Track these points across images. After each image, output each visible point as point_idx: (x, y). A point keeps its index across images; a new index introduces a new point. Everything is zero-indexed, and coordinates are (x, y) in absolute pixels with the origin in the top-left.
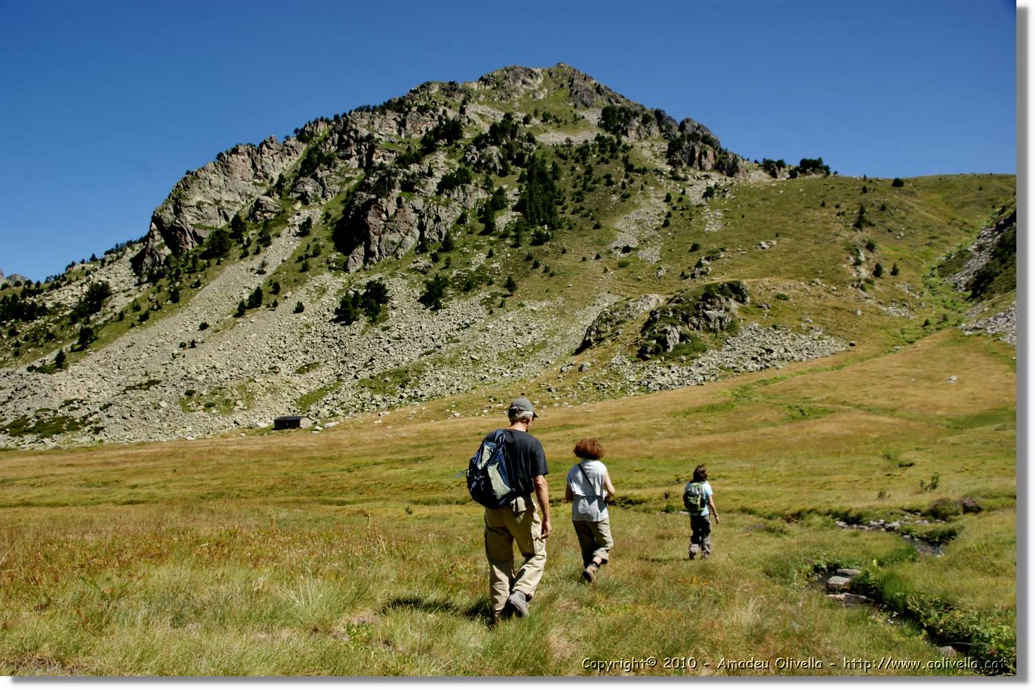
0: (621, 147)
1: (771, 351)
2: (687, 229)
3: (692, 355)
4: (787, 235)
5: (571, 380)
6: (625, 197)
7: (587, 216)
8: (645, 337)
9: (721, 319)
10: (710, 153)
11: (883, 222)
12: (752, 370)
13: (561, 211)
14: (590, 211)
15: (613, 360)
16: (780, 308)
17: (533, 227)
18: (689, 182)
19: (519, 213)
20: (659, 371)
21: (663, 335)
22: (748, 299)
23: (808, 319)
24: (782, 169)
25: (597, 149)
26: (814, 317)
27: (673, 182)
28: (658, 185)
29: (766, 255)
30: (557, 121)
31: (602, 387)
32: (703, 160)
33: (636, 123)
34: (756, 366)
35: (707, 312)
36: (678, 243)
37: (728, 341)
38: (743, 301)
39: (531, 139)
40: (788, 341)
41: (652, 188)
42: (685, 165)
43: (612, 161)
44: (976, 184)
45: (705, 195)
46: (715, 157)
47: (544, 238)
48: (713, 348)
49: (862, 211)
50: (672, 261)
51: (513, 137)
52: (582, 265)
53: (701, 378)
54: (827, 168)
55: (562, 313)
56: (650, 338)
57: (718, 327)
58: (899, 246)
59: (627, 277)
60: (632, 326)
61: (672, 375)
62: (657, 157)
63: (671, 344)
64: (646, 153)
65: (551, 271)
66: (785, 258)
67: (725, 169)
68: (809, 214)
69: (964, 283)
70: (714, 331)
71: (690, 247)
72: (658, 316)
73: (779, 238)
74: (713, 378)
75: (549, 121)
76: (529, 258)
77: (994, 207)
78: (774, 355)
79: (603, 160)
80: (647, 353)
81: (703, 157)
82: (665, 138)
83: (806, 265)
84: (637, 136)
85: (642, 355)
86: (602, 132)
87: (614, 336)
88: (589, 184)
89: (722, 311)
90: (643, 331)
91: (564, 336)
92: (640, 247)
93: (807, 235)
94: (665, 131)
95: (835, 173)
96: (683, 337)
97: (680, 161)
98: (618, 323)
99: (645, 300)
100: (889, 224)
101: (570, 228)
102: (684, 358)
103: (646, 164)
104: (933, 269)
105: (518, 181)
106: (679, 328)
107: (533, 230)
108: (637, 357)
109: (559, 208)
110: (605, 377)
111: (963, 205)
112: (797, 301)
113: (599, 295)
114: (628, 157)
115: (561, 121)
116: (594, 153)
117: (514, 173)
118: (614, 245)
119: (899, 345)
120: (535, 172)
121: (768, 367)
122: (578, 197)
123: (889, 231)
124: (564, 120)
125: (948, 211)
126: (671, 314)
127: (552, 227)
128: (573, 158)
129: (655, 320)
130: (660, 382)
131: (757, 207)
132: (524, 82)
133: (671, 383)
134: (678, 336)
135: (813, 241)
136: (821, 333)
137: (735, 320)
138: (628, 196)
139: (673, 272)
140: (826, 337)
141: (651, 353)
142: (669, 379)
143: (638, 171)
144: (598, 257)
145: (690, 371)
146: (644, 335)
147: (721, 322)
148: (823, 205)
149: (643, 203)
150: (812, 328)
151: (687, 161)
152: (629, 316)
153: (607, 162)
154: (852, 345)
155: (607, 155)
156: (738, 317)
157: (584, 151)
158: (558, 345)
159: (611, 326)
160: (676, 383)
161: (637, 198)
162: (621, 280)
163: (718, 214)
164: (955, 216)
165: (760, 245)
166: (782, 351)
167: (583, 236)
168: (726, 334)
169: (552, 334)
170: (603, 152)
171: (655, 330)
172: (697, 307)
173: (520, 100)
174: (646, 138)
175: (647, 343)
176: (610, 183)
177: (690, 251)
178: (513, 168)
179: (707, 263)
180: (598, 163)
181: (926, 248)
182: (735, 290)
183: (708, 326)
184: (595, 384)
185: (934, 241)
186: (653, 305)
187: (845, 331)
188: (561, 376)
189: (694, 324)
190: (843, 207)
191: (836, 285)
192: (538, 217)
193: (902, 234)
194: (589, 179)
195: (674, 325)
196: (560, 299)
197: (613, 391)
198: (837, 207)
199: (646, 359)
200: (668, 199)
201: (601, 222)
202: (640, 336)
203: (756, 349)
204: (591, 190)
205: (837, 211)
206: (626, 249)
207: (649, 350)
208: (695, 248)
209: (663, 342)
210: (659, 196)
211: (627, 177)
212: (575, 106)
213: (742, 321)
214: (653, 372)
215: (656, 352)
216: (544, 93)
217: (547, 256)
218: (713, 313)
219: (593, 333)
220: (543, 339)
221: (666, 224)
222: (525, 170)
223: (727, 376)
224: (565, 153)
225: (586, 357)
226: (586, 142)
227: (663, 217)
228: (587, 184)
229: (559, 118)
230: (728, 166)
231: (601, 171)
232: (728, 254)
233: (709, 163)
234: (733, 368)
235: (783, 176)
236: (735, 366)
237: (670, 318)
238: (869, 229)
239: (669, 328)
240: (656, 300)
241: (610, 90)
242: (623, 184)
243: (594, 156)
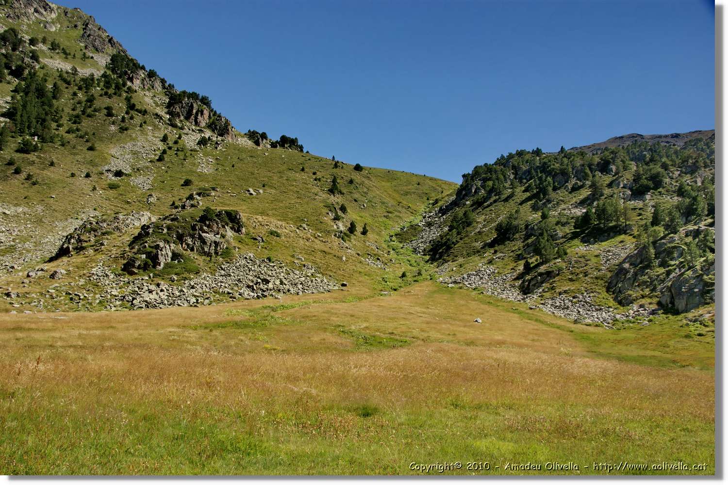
0: (125, 89)
1: (267, 282)
2: (180, 167)
3: (184, 276)
4: (271, 187)
5: (39, 287)
6: (123, 130)
7: (82, 137)
8: (133, 250)
9: (217, 244)
10: (206, 113)
11: (351, 192)
12: (249, 297)
13: (55, 127)
14: (86, 134)
15: (94, 271)
16: (274, 243)
17: (21, 136)
18: (185, 131)
19: (8, 120)
20: (147, 288)
21: (154, 251)
22: (244, 230)
23: (300, 256)
24: (265, 141)
25: (102, 84)
26: (305, 256)
27: (170, 127)
28: (156, 127)
29: (253, 199)
30: (65, 52)
31: (77, 298)
32: (199, 117)
33: (142, 74)
34: (252, 294)
35: (204, 235)
36: (170, 176)
37: (223, 267)
38: (238, 231)
39: (35, 57)
40: (282, 274)
41: (150, 128)
42: (182, 118)
43: (115, 97)
44: (415, 180)
45: (199, 143)
46: (210, 117)
47: (32, 148)
48: (206, 271)
49: (334, 181)
50: (163, 191)
51: (14, 50)
52: (71, 180)
53: (193, 300)
54: (301, 148)
55: (39, 221)
56: (139, 252)
57: (213, 252)
58: (363, 214)
59: (116, 198)
60: (120, 239)
61: (161, 294)
62: (157, 105)
63: (162, 260)
64: (148, 100)
65: (34, 180)
66: (271, 205)
67: (216, 129)
68: (291, 174)
69: (422, 248)
70: (209, 254)
71: (182, 182)
72: (151, 231)
73: (265, 188)
74: (207, 301)
75: (57, 51)
76: (10, 163)
77: (428, 199)
78: (271, 285)
79: (106, 94)
80: (134, 267)
81: (199, 115)
82: (166, 95)
83: (291, 213)
84: (141, 85)
85: (128, 268)
86: (109, 72)
87: (98, 247)
88: (89, 111)
89: (219, 236)
90: (131, 245)
91: (36, 244)
92: (133, 174)
93: (291, 190)
94: (167, 89)
95: (307, 152)
96: (175, 256)
97: (178, 113)
98: (103, 234)
99: (137, 216)
100: (356, 196)
101: (63, 145)
102: (175, 277)
103: (148, 108)
104: (392, 236)
105: (12, 91)
106: (172, 245)
107: (21, 138)
108: (123, 270)
109: (54, 125)
110: (83, 287)
111: (406, 193)
112: (288, 239)
113: (83, 210)
114: (131, 97)
115: (70, 54)
116: (99, 86)
117: (9, 83)
118: (107, 168)
119: (385, 291)
120: (34, 86)
121: (266, 296)
122: (76, 119)
123: (355, 201)
124: (72, 54)
125: (396, 195)
126: (165, 231)
127: (43, 140)
128: (76, 85)
129: (147, 234)
130: (148, 299)
131: (246, 161)
132: (36, 11)
133: (159, 301)
134: (170, 254)
135: (296, 195)
136: (313, 271)
137: (230, 247)
138: (126, 129)
139: (163, 201)
140: (319, 275)
141: (139, 267)
142: (157, 297)
143: (139, 111)
144: (88, 176)
145: (182, 291)
146: (133, 248)
147: (216, 246)
148: (303, 170)
149: (141, 138)
150: (304, 266)
151: (185, 114)
152: (118, 228)
153: (110, 97)
154: (343, 285)
155: (111, 91)
156: (233, 244)
157: (88, 82)
158: (28, 251)
159: (95, 236)
160: (166, 302)
161: (135, 132)
162: (109, 200)
163: (210, 160)
164: (401, 201)
165: (249, 191)
166: (278, 282)
167: (75, 154)
168: (221, 259)
169: (24, 240)
170: (108, 88)
171: (147, 245)
172: (194, 228)
173: (29, 25)
174: (149, 90)
175: (135, 256)
176: (110, 114)
177: (182, 185)
178: (9, 78)
179: (198, 198)
180: (101, 95)
181: (385, 219)
182: (233, 220)
183: (203, 249)
184: (68, 294)
185: (390, 215)
186: (144, 221)
187: (335, 272)
188: (27, 281)
189: (188, 245)
190: (319, 175)
191: (320, 233)
192: (29, 127)
193: (365, 206)
194: (90, 107)
195: (167, 242)
196: (40, 208)
197: (91, 304)
198: (314, 174)
199: (132, 273)
200: (165, 139)
201: (96, 145)
202: (127, 249)
203: (251, 278)
204: (89, 116)
205: (314, 177)
206: (119, 174)
207: (137, 264)
208: (187, 183)
209: (154, 259)
210: (156, 135)
211: (127, 113)
212: (86, 47)
213: (237, 249)
214: (139, 288)
215: (145, 267)
216: (56, 27)
217: (32, 165)
218: (209, 237)
219: (72, 241)
220: (12, 243)
221: (160, 159)
222: (23, 83)
223: (222, 300)
224: (69, 79)
225: (62, 264)
226: (92, 75)
227: (158, 153)
228: (87, 109)
229: (68, 52)
230: (220, 127)
231: (103, 102)
232: (218, 194)
233: (204, 121)
234: (229, 293)
235: (265, 145)
236: (231, 291)
237: (165, 234)
238: (340, 196)
239: (162, 244)
240: (147, 218)
241: (121, 46)
242: (123, 118)
243: (98, 88)
